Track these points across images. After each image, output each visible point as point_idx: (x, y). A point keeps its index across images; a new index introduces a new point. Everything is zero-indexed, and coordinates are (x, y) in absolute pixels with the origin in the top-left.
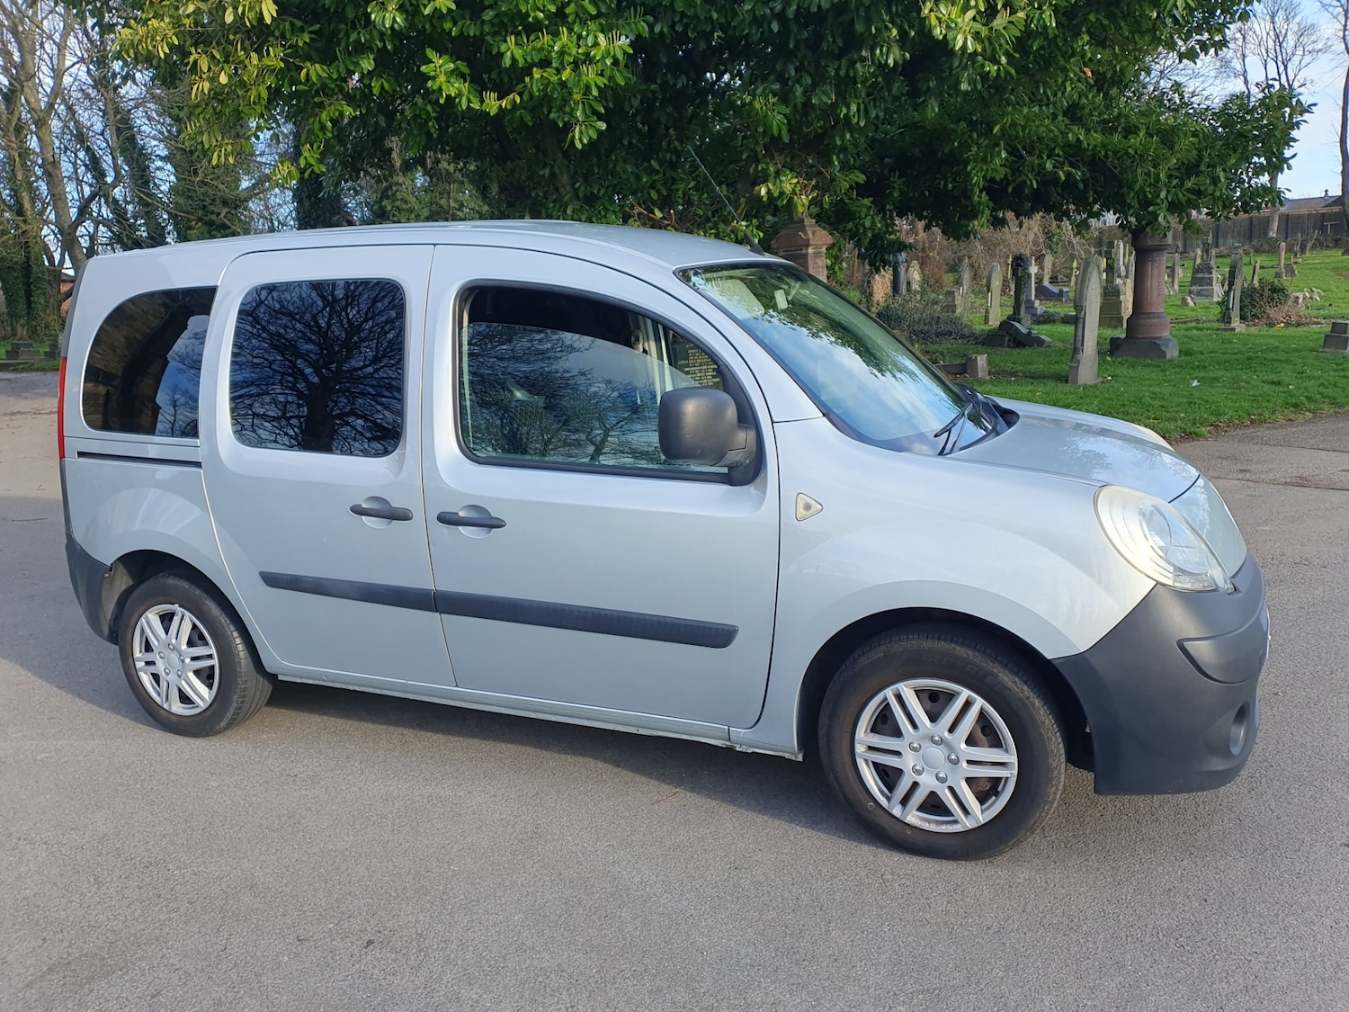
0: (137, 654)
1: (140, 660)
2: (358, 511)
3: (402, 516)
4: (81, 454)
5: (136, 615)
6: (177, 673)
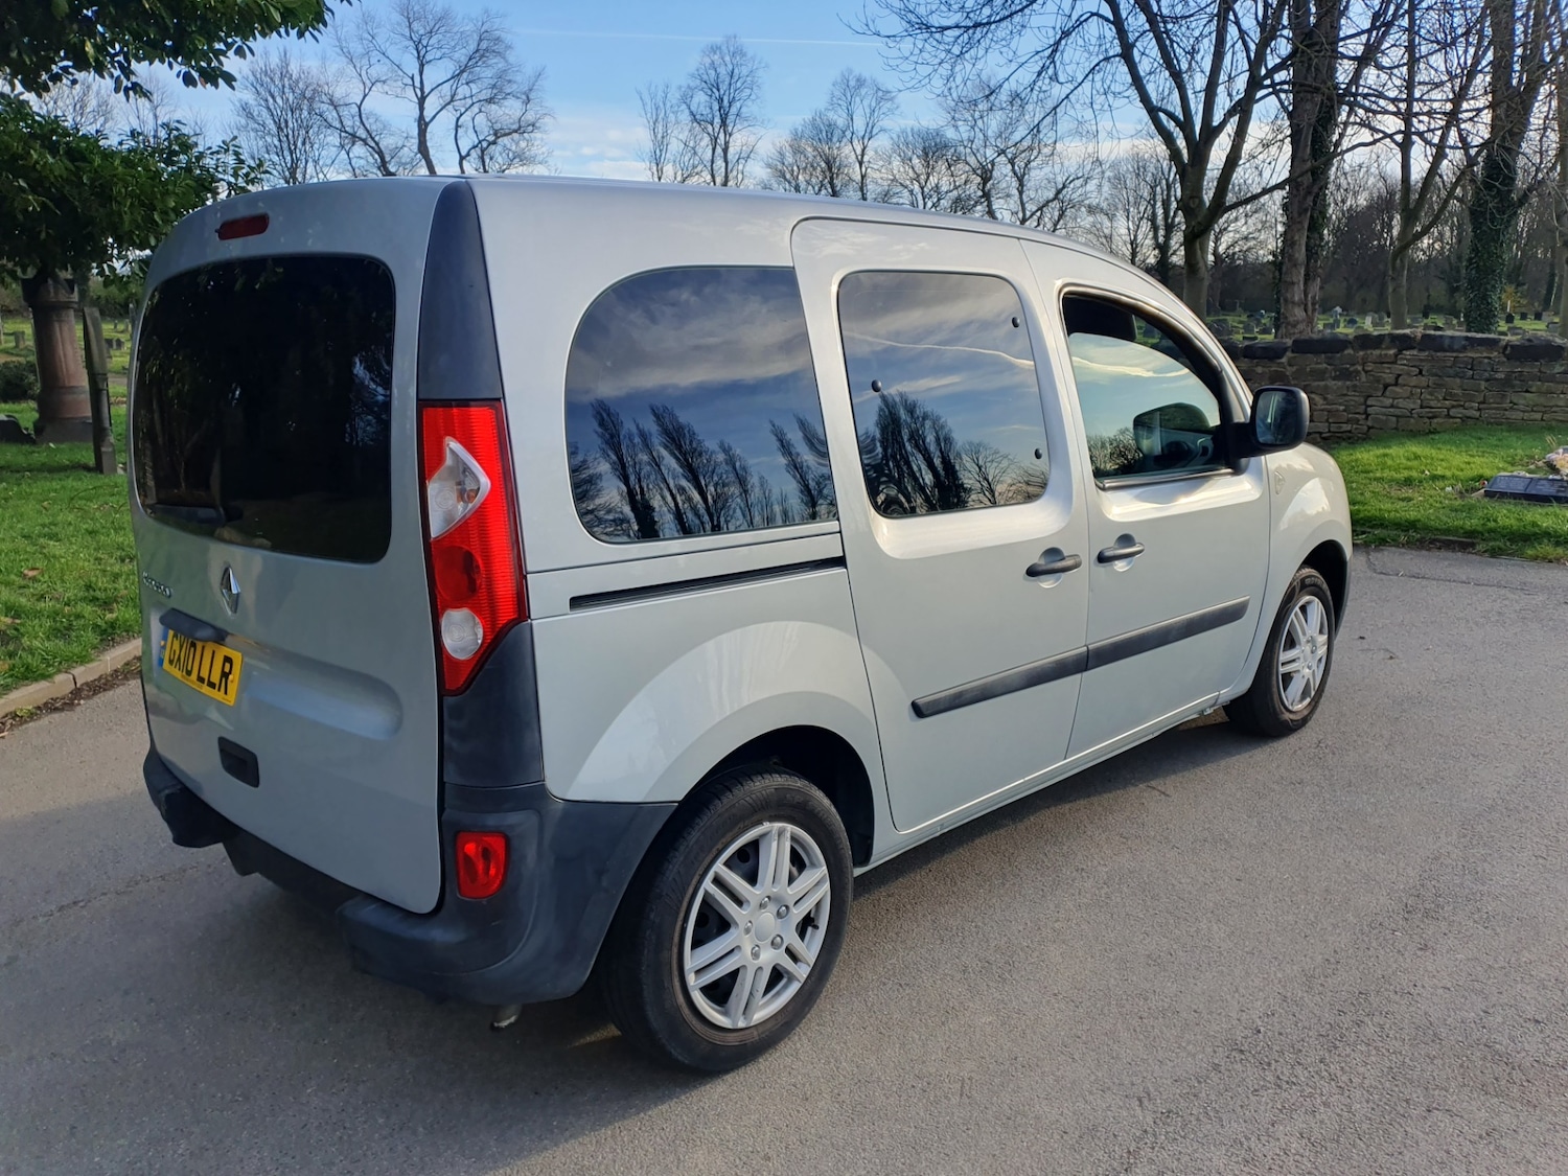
2: (1032, 572)
3: (1072, 564)
4: (577, 602)
6: (772, 943)
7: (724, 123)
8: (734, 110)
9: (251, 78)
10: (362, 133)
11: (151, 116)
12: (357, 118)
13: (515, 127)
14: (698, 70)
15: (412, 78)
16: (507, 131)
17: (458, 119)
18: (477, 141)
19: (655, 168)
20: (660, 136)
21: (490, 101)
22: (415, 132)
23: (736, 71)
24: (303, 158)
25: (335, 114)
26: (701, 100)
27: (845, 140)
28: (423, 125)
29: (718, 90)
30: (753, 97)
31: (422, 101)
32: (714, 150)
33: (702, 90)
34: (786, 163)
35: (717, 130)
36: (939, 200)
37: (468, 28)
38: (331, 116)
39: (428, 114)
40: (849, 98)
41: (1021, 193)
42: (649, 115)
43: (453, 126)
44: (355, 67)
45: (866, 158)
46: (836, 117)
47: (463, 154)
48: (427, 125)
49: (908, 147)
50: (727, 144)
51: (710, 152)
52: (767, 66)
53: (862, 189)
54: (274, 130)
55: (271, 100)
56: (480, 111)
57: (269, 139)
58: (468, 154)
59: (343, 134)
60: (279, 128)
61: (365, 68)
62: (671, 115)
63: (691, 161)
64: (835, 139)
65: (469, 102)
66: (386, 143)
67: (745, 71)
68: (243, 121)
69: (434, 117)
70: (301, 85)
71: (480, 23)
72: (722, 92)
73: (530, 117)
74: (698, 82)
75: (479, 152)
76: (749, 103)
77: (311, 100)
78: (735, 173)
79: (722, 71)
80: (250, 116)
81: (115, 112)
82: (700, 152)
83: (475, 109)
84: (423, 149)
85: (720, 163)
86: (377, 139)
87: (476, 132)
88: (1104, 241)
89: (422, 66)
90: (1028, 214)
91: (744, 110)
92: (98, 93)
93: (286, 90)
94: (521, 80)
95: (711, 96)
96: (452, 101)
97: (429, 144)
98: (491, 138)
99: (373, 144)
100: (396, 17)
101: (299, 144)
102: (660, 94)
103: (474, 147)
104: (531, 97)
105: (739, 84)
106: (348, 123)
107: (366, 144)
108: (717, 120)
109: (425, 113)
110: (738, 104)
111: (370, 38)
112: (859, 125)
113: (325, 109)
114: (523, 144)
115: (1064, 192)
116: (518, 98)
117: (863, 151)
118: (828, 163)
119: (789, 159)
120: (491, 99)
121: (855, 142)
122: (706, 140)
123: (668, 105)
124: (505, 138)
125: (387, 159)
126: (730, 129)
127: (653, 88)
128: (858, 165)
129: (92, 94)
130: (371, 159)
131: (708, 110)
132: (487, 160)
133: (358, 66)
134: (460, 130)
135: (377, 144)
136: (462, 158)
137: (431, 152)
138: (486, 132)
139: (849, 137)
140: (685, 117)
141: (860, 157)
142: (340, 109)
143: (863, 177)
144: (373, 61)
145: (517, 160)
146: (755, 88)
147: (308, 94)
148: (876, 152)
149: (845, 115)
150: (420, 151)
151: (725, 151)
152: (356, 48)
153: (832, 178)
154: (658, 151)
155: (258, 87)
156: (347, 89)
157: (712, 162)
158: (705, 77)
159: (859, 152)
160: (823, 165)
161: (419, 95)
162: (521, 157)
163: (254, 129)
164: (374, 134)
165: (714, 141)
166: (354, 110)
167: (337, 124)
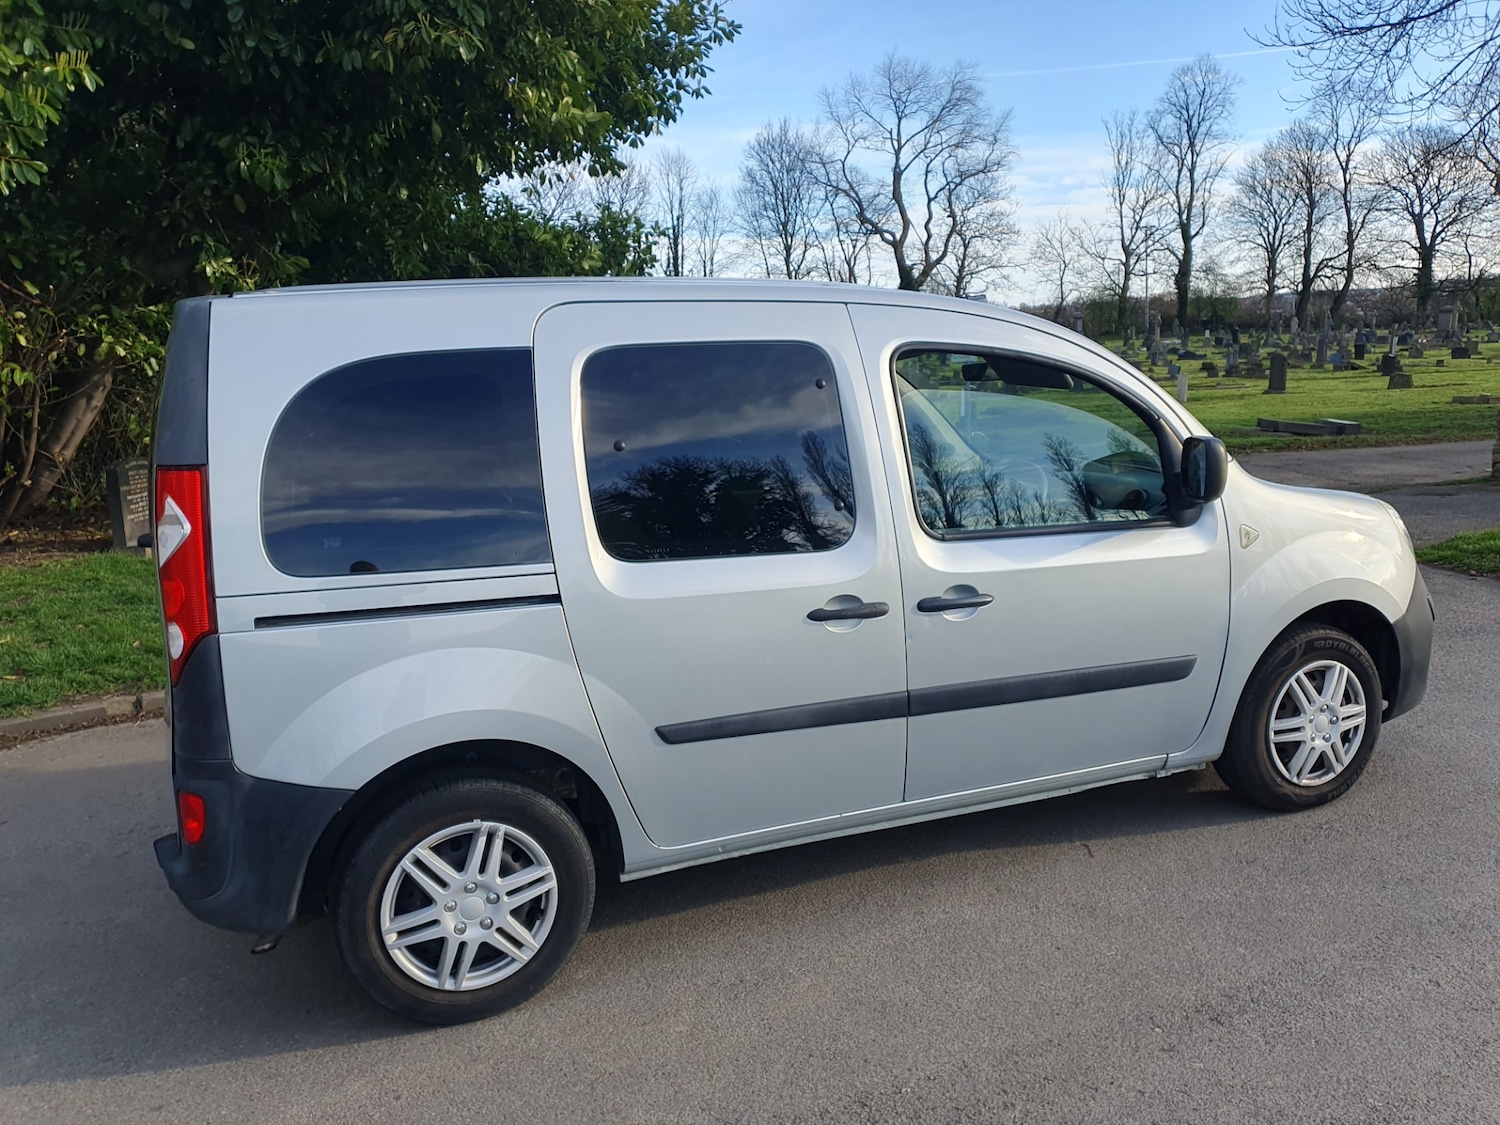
0: (386, 921)
1: (389, 931)
2: (817, 616)
3: (876, 611)
4: (261, 622)
5: (391, 858)
6: (481, 923)
7: (1192, 145)
8: (1203, 129)
9: (757, 147)
10: (844, 185)
11: (678, 188)
12: (841, 173)
13: (981, 167)
14: (1167, 94)
15: (891, 133)
16: (973, 172)
17: (928, 165)
18: (945, 183)
19: (1117, 194)
20: (1123, 163)
21: (957, 146)
22: (890, 180)
23: (1208, 90)
24: (793, 212)
25: (823, 171)
26: (1169, 124)
27: (1327, 147)
28: (897, 175)
29: (1188, 111)
30: (1225, 114)
31: (897, 153)
32: (1180, 171)
33: (1170, 112)
34: (1258, 178)
35: (1184, 151)
36: (1439, 201)
37: (942, 81)
38: (819, 172)
39: (903, 163)
40: (1334, 103)
42: (1114, 143)
43: (924, 172)
44: (842, 128)
45: (1352, 164)
46: (1317, 125)
47: (932, 196)
48: (902, 172)
49: (1403, 148)
50: (1194, 164)
51: (1176, 173)
52: (1242, 81)
53: (1345, 196)
54: (771, 189)
55: (770, 164)
56: (950, 156)
57: (767, 198)
58: (936, 197)
59: (829, 188)
60: (776, 187)
61: (850, 128)
62: (1137, 141)
63: (1155, 184)
64: (1315, 148)
65: (939, 148)
66: (865, 192)
67: (1217, 89)
68: (749, 185)
69: (909, 165)
70: (796, 149)
71: (954, 75)
72: (1191, 113)
73: (996, 156)
74: (1166, 105)
75: (947, 194)
76: (1220, 121)
77: (803, 161)
78: (1201, 193)
79: (1193, 92)
80: (753, 180)
81: (651, 188)
82: (1164, 173)
83: (945, 154)
84: (897, 196)
86: (856, 189)
87: (945, 175)
89: (900, 119)
91: (1214, 128)
92: (639, 173)
93: (784, 155)
94: (989, 123)
95: (1180, 118)
96: (925, 149)
97: (902, 190)
98: (958, 180)
99: (853, 195)
100: (879, 80)
101: (792, 200)
102: (1127, 121)
103: (942, 189)
104: (999, 136)
105: (1210, 103)
106: (833, 177)
107: (848, 195)
108: (1186, 141)
109: (900, 162)
110: (1208, 123)
111: (856, 101)
112: (1345, 130)
113: (814, 168)
114: (987, 183)
116: (984, 140)
117: (1348, 156)
118: (1306, 173)
119: (1262, 172)
120: (959, 143)
121: (1340, 148)
122: (1173, 162)
123: (1134, 131)
124: (971, 179)
125: (865, 206)
126: (1198, 149)
127: (1119, 116)
128: (1341, 172)
129: (635, 175)
130: (851, 209)
131: (1177, 132)
132: (954, 199)
133: (844, 126)
134: (930, 175)
135: (856, 194)
136: (930, 201)
137: (904, 197)
138: (954, 174)
139: (1332, 144)
140: (1151, 141)
141: (1344, 164)
142: (828, 166)
143: (1346, 184)
144: (856, 121)
145: (981, 198)
146: (1228, 106)
147: (801, 157)
148: (1364, 157)
149: (1328, 122)
150: (894, 197)
151: (1192, 171)
152: (844, 112)
153: (1310, 189)
154: (1121, 177)
155: (762, 155)
156: (835, 148)
157: (1177, 183)
158: (1174, 100)
159: (1343, 157)
160: (1300, 175)
161: (896, 147)
162: (985, 195)
163: (757, 191)
164: (854, 185)
165: (1181, 161)
166: (839, 166)
167: (823, 179)
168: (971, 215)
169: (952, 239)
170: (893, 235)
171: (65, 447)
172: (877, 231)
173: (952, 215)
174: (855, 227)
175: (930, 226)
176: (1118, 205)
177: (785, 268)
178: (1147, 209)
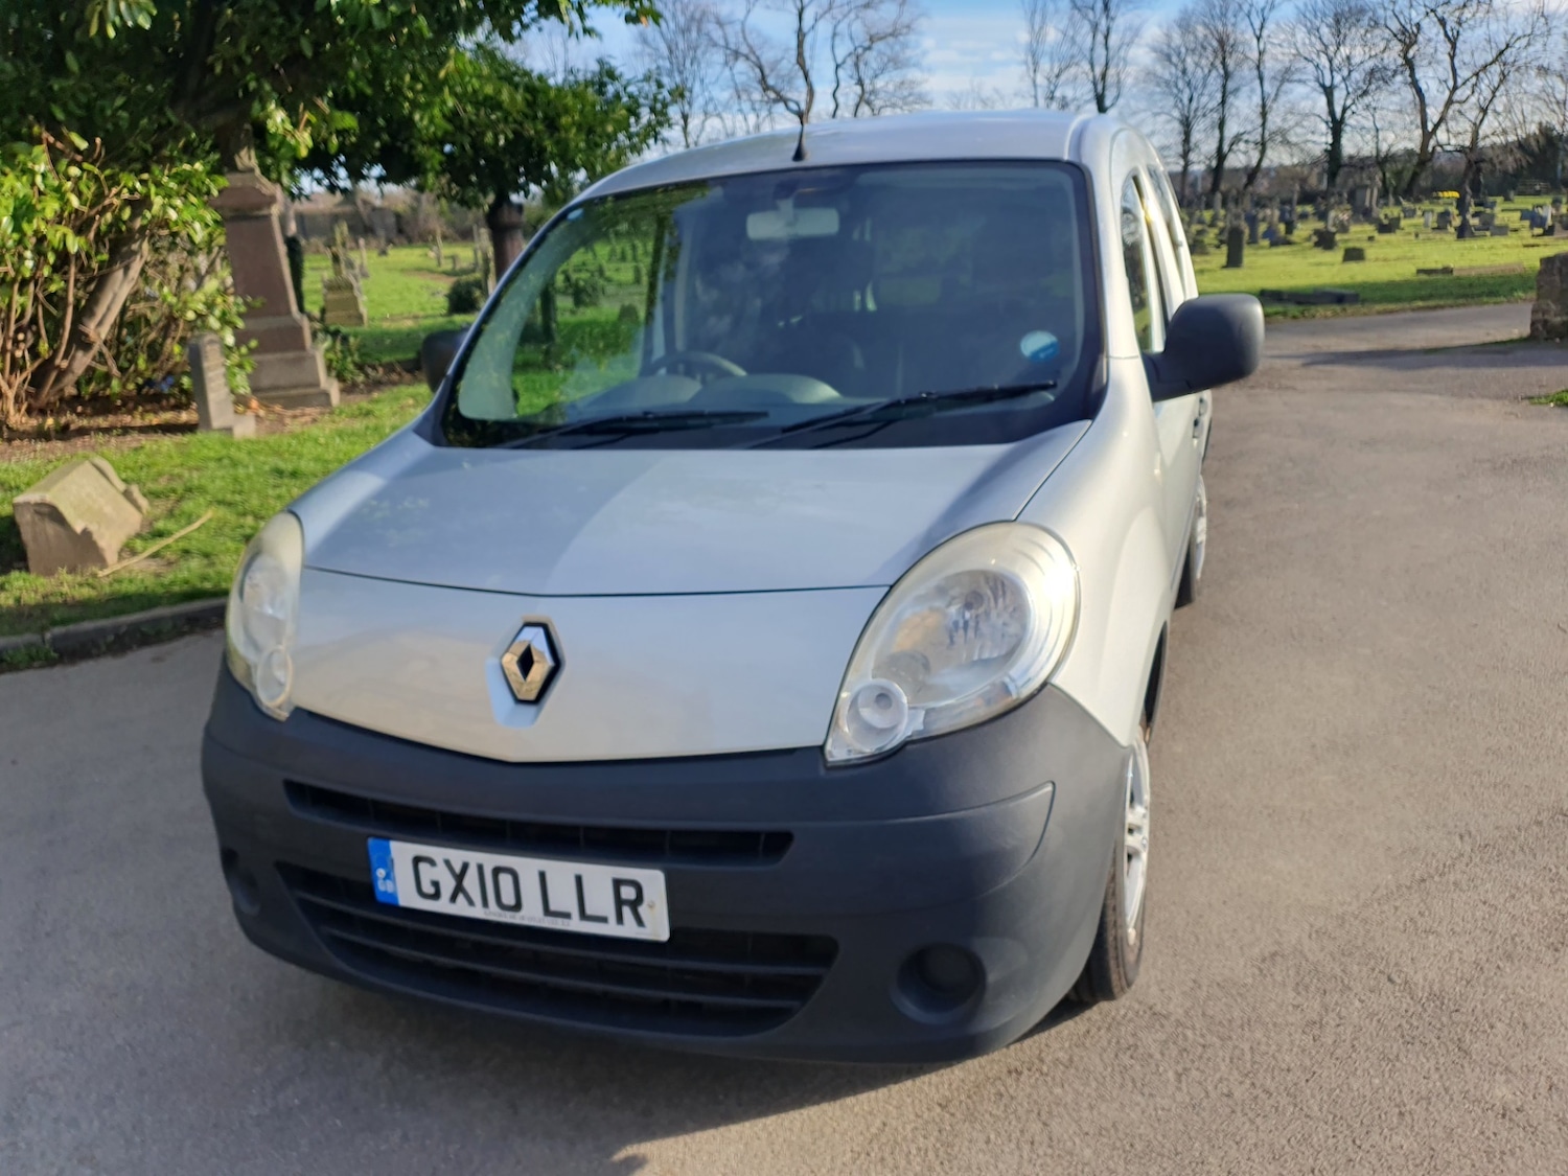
7: (1106, 8)
10: (744, 49)
12: (741, 35)
13: (891, 30)
16: (882, 35)
17: (835, 27)
18: (852, 49)
19: (1031, 61)
20: (1037, 27)
21: (867, 6)
22: (794, 43)
25: (720, 32)
27: (1241, 15)
28: (801, 35)
31: (801, 12)
32: (1094, 37)
34: (1173, 45)
35: (1098, 15)
36: (1350, 72)
38: (717, 34)
41: (1452, 58)
43: (831, 34)
45: (1265, 33)
47: (839, 61)
48: (804, 35)
49: (1316, 16)
50: (1108, 29)
51: (1090, 39)
53: (1258, 67)
56: (857, 17)
58: (844, 62)
59: (727, 52)
60: (671, 52)
63: (1070, 52)
64: (1230, 14)
65: (846, 8)
66: (767, 57)
69: (813, 26)
70: (691, 8)
73: (905, 19)
75: (855, 60)
77: (700, 21)
78: (1116, 60)
82: (1078, 39)
83: (852, 16)
84: (801, 61)
85: (1100, 52)
86: (758, 53)
87: (852, 39)
88: (1555, 107)
90: (1460, 81)
96: (830, 9)
97: (806, 54)
98: (867, 44)
99: (754, 60)
101: (688, 64)
103: (850, 54)
106: (732, 40)
107: (748, 60)
109: (804, 24)
113: (712, 29)
114: (897, 48)
115: (1507, 53)
117: (1262, 24)
118: (1222, 43)
119: (1177, 40)
121: (1253, 15)
122: (1086, 28)
124: (880, 42)
125: (767, 71)
126: (1112, 13)
128: (1255, 41)
130: (752, 74)
132: (862, 66)
134: (836, 38)
135: (758, 58)
136: (837, 67)
137: (809, 63)
138: (862, 38)
139: (1246, 11)
141: (1258, 33)
142: (725, 27)
143: (1260, 53)
145: (891, 65)
147: (697, 16)
148: (1278, 25)
150: (798, 62)
151: (1106, 37)
153: (1224, 59)
154: (1034, 43)
157: (1092, 50)
159: (1257, 25)
160: (1215, 44)
161: (799, 7)
162: (896, 62)
163: (650, 55)
164: (755, 49)
165: (1095, 27)
166: (738, 27)
167: (722, 42)
168: (880, 83)
169: (860, 110)
170: (798, 104)
171: (100, 324)
172: (781, 99)
173: (860, 82)
174: (757, 96)
175: (838, 94)
176: (1032, 73)
177: (683, 139)
178: (1063, 78)
